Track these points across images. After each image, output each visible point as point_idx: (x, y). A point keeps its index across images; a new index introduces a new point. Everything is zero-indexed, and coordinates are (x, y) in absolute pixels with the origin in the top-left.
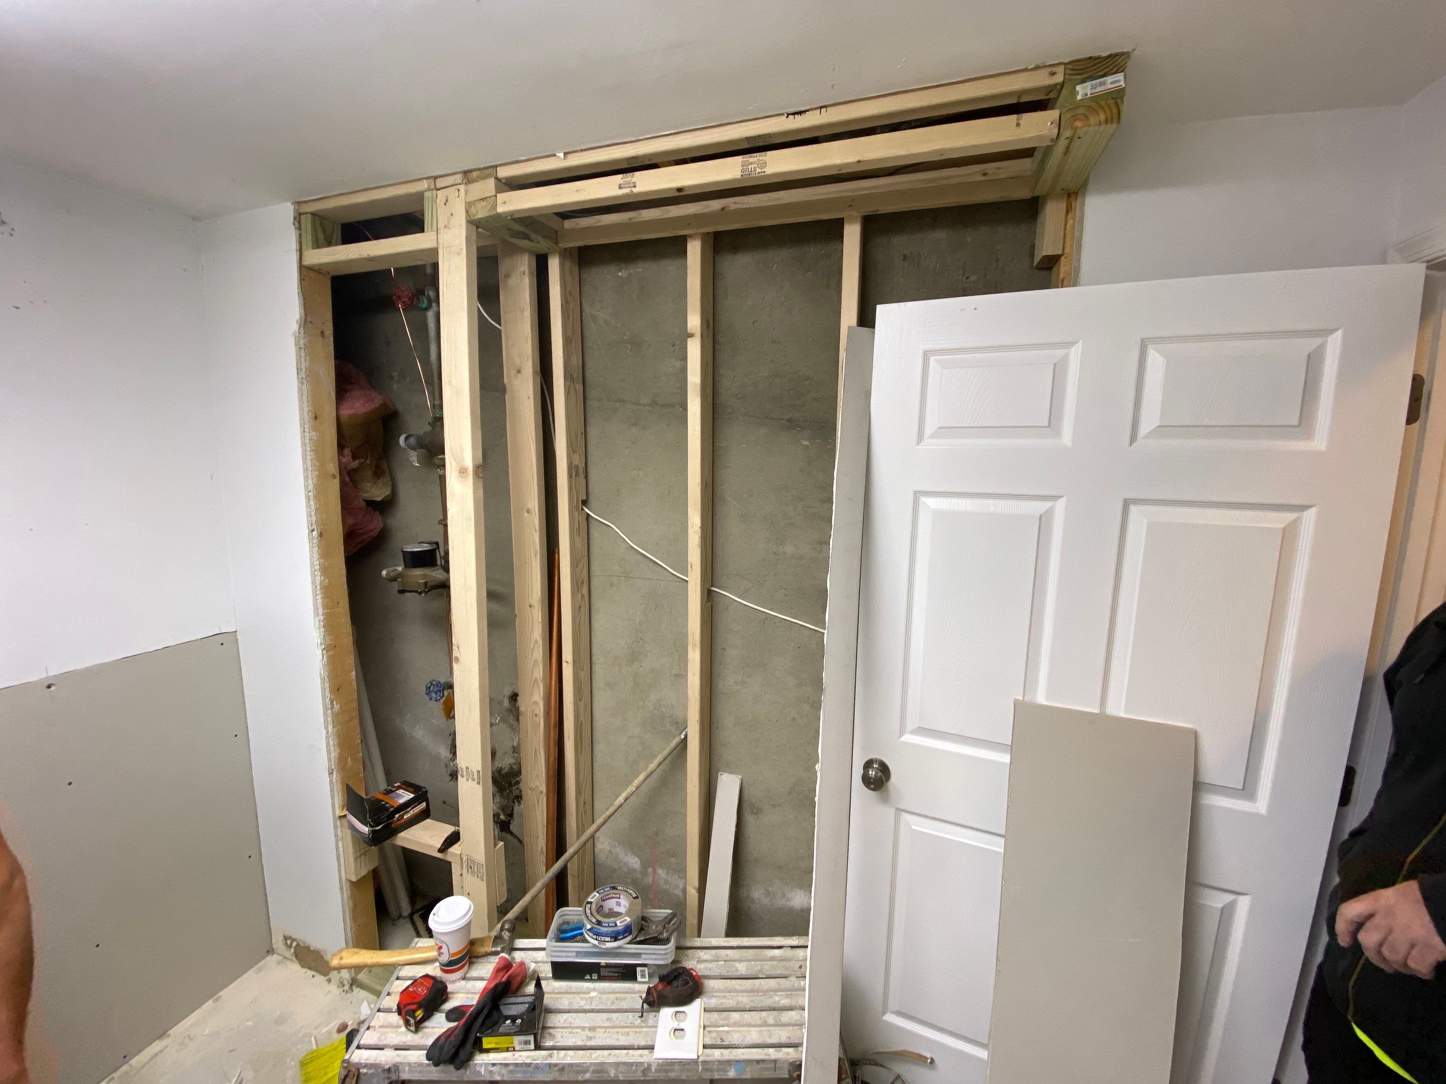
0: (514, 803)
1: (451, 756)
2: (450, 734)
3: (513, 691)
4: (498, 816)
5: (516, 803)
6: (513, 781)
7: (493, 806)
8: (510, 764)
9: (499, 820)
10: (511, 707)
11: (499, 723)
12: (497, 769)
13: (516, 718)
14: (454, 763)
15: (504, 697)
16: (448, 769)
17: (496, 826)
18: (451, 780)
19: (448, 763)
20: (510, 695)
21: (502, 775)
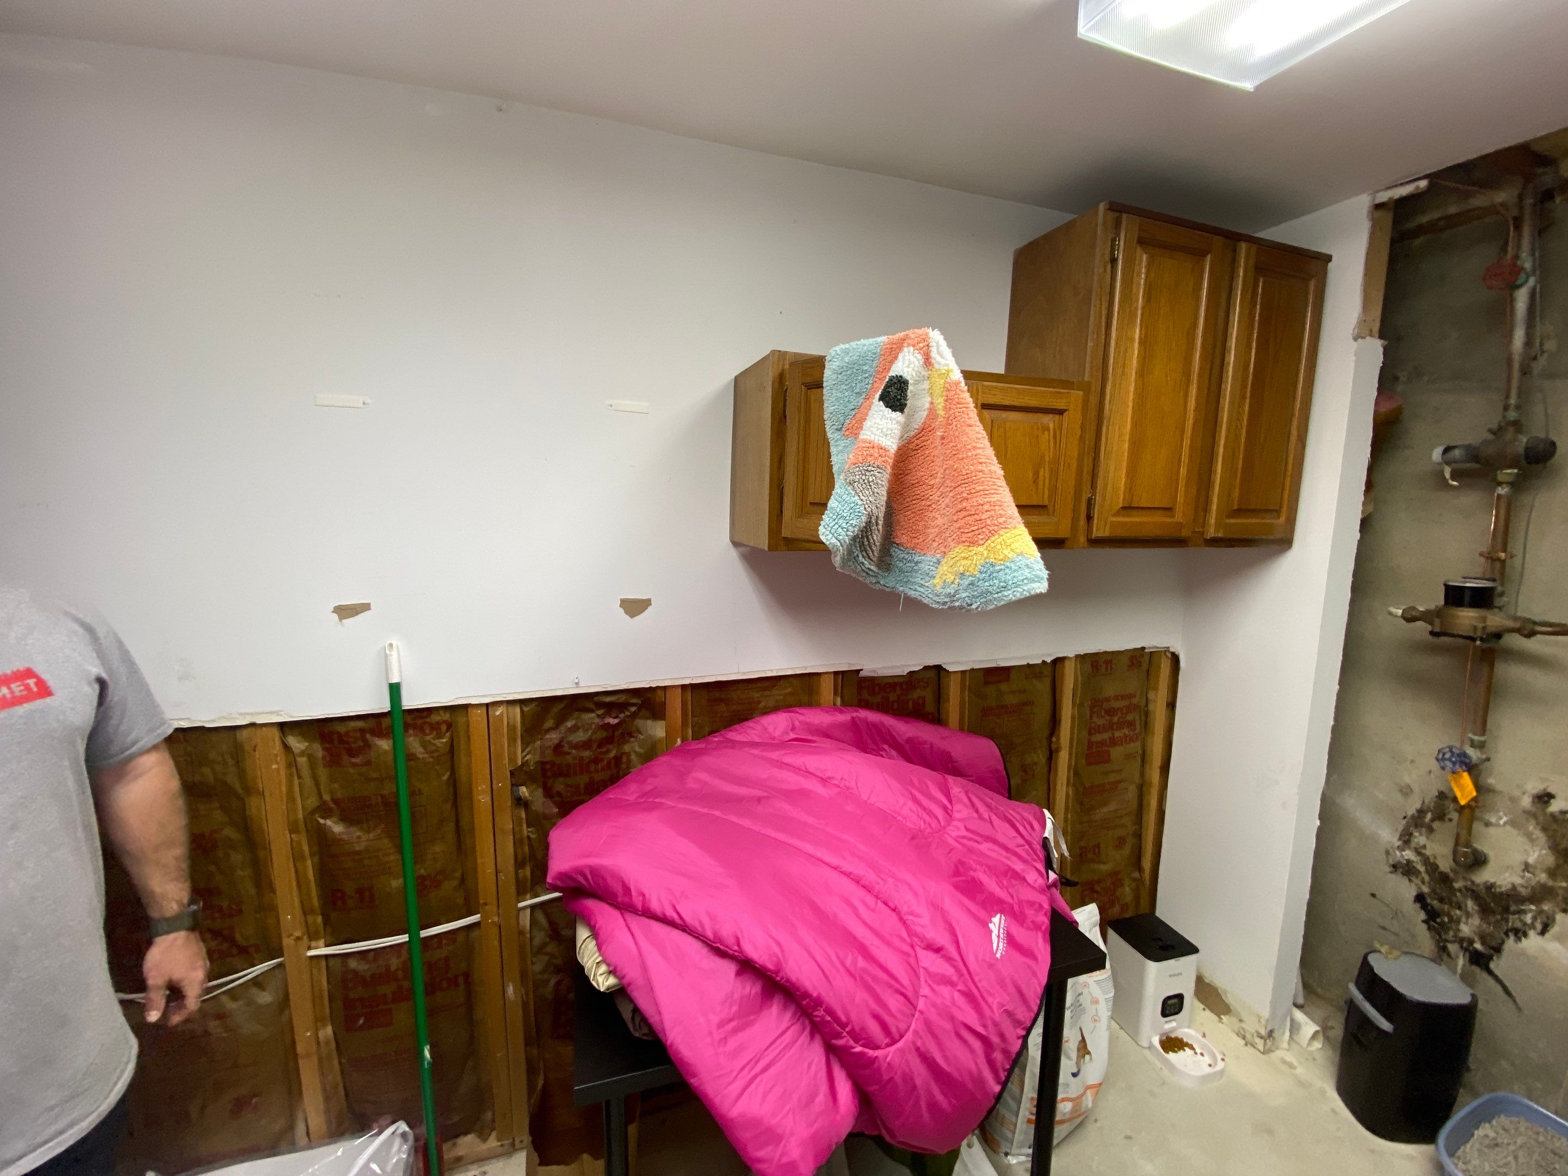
0: (1506, 934)
1: (1399, 843)
2: (1405, 818)
3: (1544, 789)
4: (1471, 942)
5: (1512, 938)
6: (1513, 908)
7: (1463, 927)
8: (1512, 884)
9: (1471, 948)
10: (1534, 809)
11: (1504, 825)
12: (1485, 882)
13: (1542, 827)
14: (1404, 853)
15: (1524, 793)
16: (1391, 857)
17: (1462, 954)
18: (1392, 871)
19: (1391, 851)
20: (1537, 793)
21: (1492, 892)
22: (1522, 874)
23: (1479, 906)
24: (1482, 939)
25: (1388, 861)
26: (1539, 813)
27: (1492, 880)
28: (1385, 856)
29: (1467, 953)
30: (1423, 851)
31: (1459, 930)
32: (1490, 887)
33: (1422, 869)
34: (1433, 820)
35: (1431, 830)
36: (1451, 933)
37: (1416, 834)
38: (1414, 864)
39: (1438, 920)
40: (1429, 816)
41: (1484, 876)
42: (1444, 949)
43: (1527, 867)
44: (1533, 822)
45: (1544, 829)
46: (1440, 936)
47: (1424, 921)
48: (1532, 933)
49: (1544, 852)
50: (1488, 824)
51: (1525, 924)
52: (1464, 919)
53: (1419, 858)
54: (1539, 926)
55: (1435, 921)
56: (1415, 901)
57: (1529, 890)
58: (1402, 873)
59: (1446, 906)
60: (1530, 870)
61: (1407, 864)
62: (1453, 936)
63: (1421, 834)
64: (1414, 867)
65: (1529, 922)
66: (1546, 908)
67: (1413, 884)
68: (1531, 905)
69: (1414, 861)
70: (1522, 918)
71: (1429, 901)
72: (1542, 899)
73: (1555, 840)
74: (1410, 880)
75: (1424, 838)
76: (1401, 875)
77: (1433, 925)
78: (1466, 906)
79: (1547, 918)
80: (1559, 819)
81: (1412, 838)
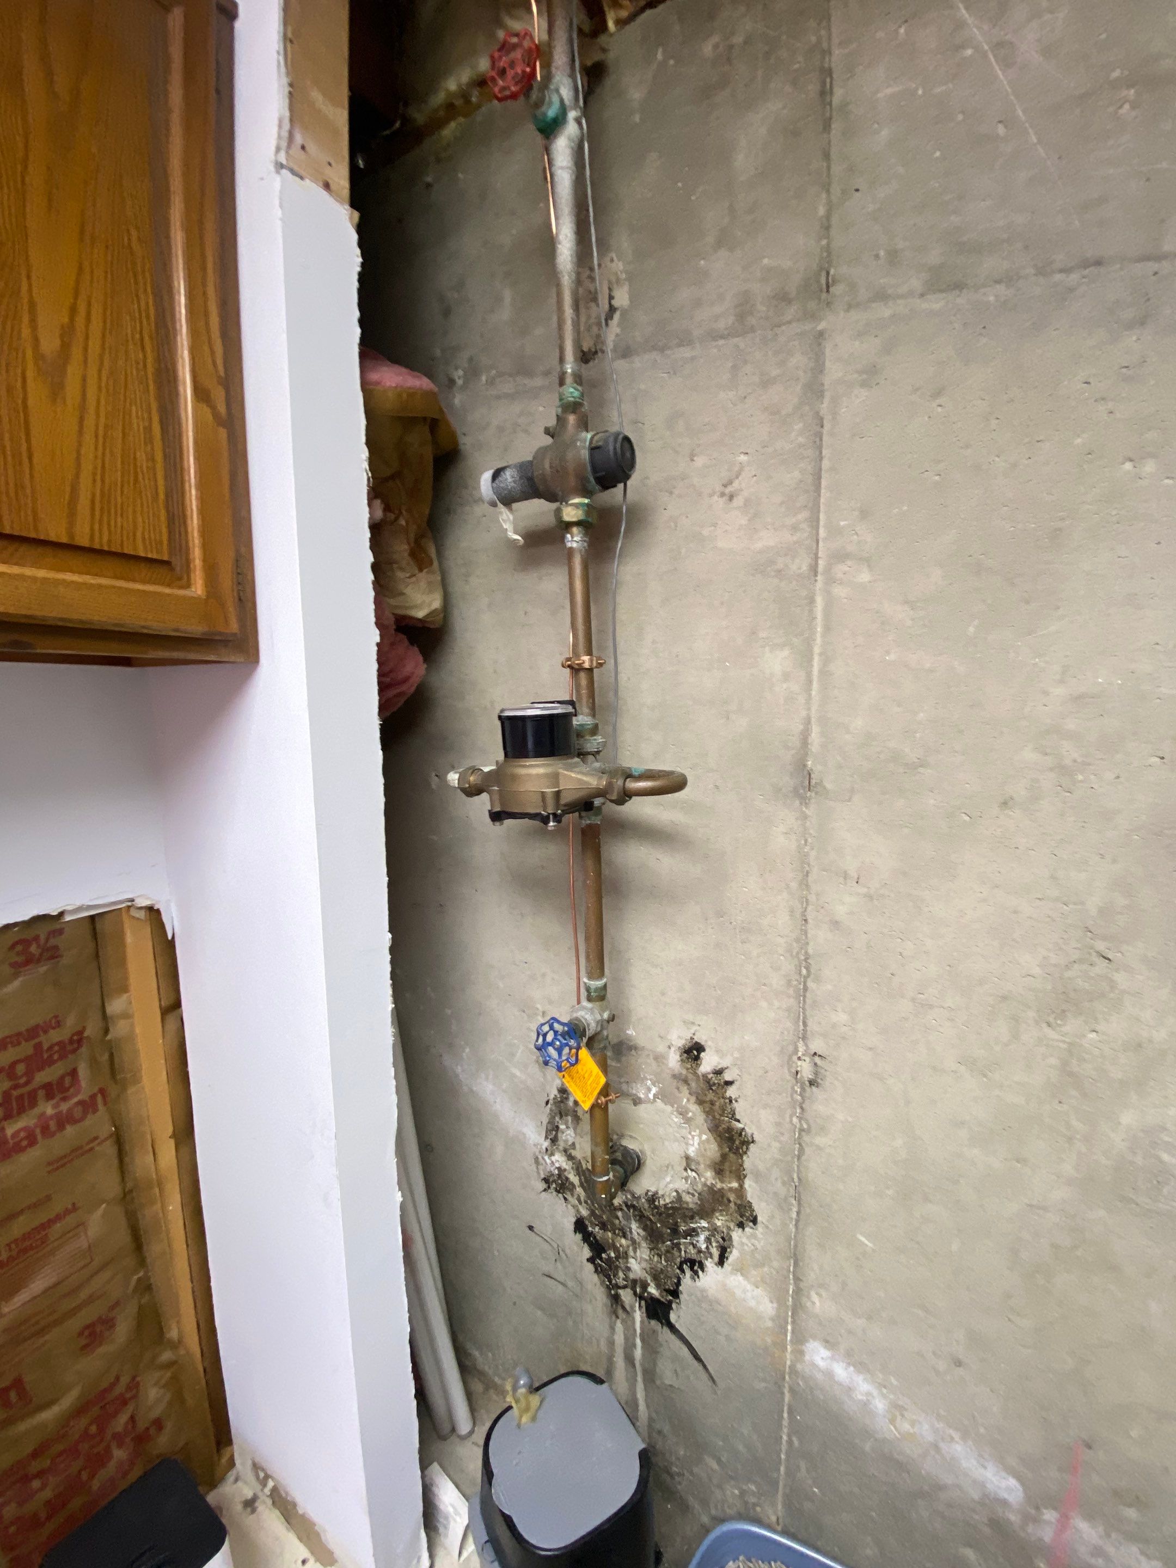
0: (683, 1271)
2: (547, 1103)
3: (692, 1038)
4: (645, 1286)
5: (688, 1273)
6: (683, 1228)
7: (633, 1263)
8: (677, 1191)
9: (646, 1294)
10: (684, 1072)
11: (654, 1100)
12: (646, 1194)
13: (697, 1098)
14: (553, 1158)
15: (669, 1047)
16: (541, 1167)
17: (637, 1305)
18: (545, 1190)
19: (540, 1157)
20: (684, 1046)
21: (656, 1207)
22: (685, 1174)
23: (644, 1229)
24: (656, 1278)
25: (538, 1173)
26: (690, 1076)
27: (653, 1189)
28: (534, 1167)
29: (643, 1303)
30: (574, 1153)
31: (629, 1269)
32: (652, 1199)
33: (574, 1179)
36: (621, 1274)
37: (562, 1127)
38: (566, 1173)
39: (604, 1255)
41: (644, 1184)
42: (616, 1299)
43: (689, 1162)
44: (685, 1090)
45: (700, 1102)
46: (610, 1281)
47: (588, 1260)
48: (709, 1264)
49: (704, 1137)
50: (637, 1101)
51: (700, 1251)
52: (631, 1253)
53: (570, 1163)
54: (716, 1253)
55: (601, 1259)
56: (575, 1232)
57: (696, 1199)
58: (556, 1190)
59: (610, 1234)
60: (693, 1167)
61: (559, 1176)
62: (623, 1279)
63: (568, 1127)
64: (567, 1179)
65: (703, 1247)
66: (719, 1223)
67: (569, 1206)
68: (702, 1221)
69: (565, 1170)
70: (695, 1242)
71: (590, 1229)
72: (713, 1211)
73: (714, 1117)
74: (565, 1199)
75: (570, 1132)
76: (555, 1193)
77: (600, 1266)
78: (631, 1232)
79: (723, 1239)
80: (714, 1084)
81: (560, 1135)
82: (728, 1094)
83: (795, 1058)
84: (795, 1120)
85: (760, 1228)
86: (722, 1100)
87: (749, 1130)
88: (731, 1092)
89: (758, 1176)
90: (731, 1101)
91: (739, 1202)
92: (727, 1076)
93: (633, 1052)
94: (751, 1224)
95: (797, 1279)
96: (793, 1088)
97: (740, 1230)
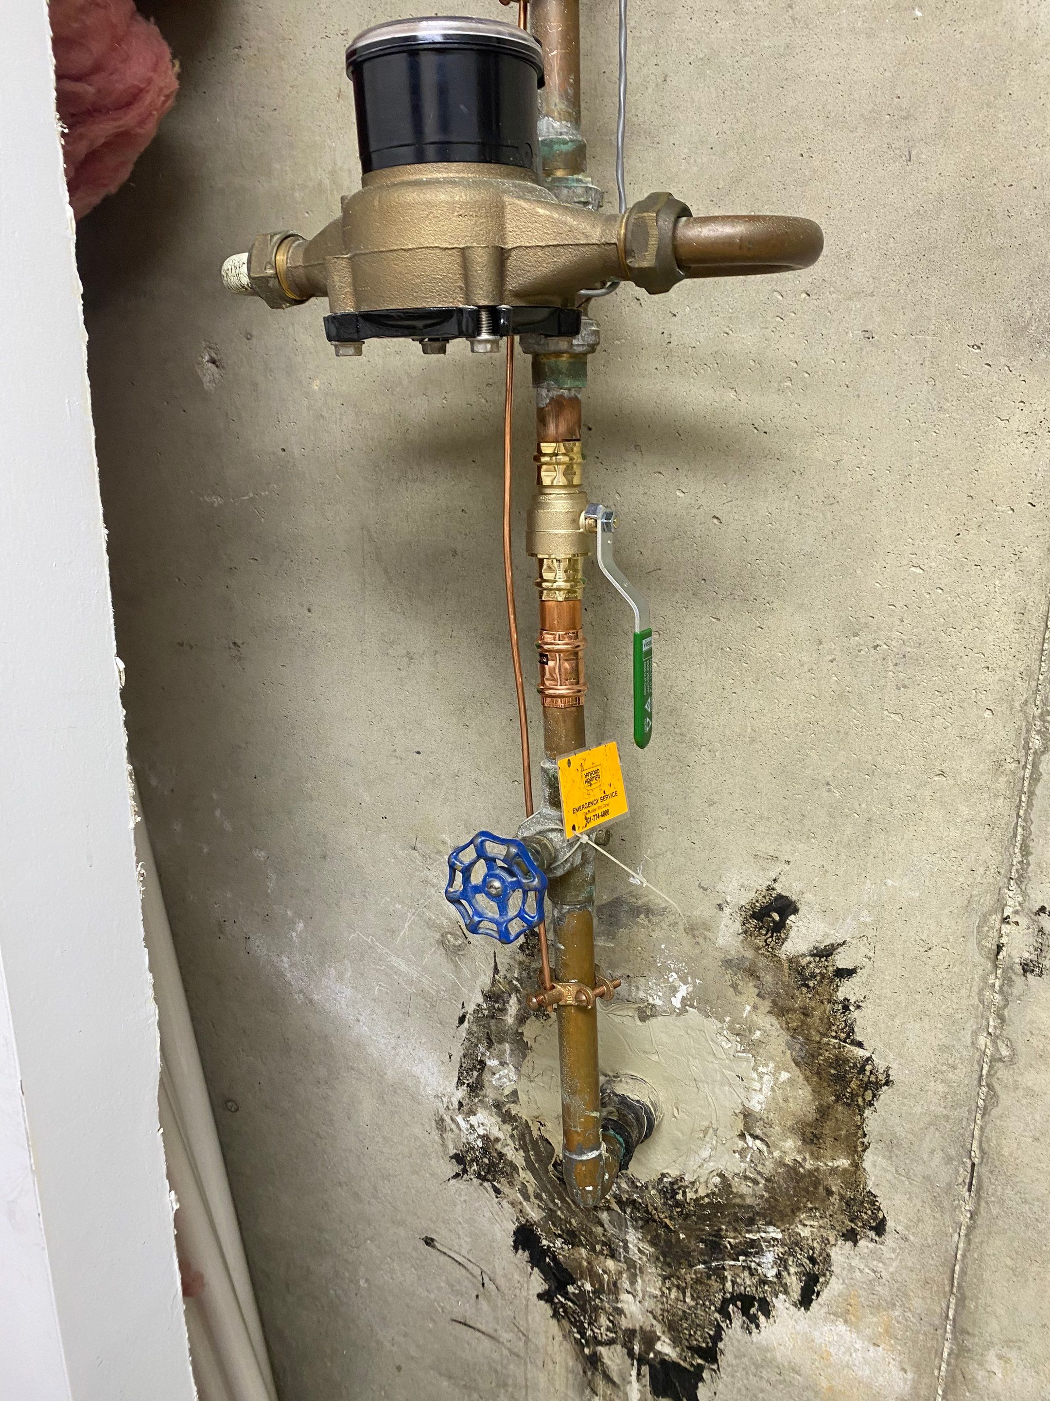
0: (728, 1316)
2: (462, 1020)
3: (770, 889)
4: (650, 1340)
5: (738, 1320)
6: (730, 1240)
7: (627, 1302)
8: (721, 1175)
9: (652, 1355)
10: (749, 954)
11: (683, 1011)
12: (660, 1180)
13: (774, 1003)
14: (473, 1119)
15: (720, 907)
16: (449, 1136)
17: (634, 1373)
18: (457, 1176)
19: (447, 1119)
20: (753, 905)
21: (678, 1204)
22: (741, 1144)
23: (652, 1243)
24: (673, 1328)
25: (444, 1145)
26: (762, 962)
27: (674, 1172)
28: (435, 1135)
29: (645, 1369)
30: (514, 1110)
31: (620, 1312)
32: (671, 1189)
33: (514, 1155)
34: (522, 1019)
35: (522, 1048)
36: (603, 1320)
37: (492, 1063)
38: (499, 1146)
39: (571, 1289)
40: (513, 1007)
41: (656, 1163)
42: (594, 1362)
43: (749, 1123)
44: (750, 989)
45: (780, 1011)
46: (582, 1334)
47: (540, 1296)
48: (781, 1304)
49: (784, 1076)
50: (646, 1013)
51: (763, 1281)
52: (625, 1284)
53: (508, 1127)
54: (795, 1285)
55: (566, 1295)
56: (516, 1248)
57: (761, 1189)
58: (479, 1176)
59: (583, 1252)
60: (758, 1132)
61: (485, 1150)
62: (608, 1329)
63: (503, 1064)
64: (501, 1155)
65: (771, 1274)
66: (805, 1232)
67: (505, 1203)
68: (771, 1229)
69: (497, 1140)
70: (753, 1265)
71: (545, 1242)
72: (796, 1210)
73: (808, 1039)
74: (497, 1191)
75: (509, 1071)
76: (476, 1181)
77: (563, 1305)
78: (626, 1248)
79: (812, 1260)
80: (813, 976)
81: (486, 1076)
82: (841, 995)
83: (995, 919)
84: (982, 1040)
85: (889, 1238)
86: (828, 1007)
87: (880, 1064)
88: (846, 990)
89: (892, 1145)
90: (846, 1008)
91: (849, 1194)
92: (842, 960)
93: (642, 919)
94: (872, 1234)
95: (960, 1332)
96: (984, 979)
97: (849, 1244)
